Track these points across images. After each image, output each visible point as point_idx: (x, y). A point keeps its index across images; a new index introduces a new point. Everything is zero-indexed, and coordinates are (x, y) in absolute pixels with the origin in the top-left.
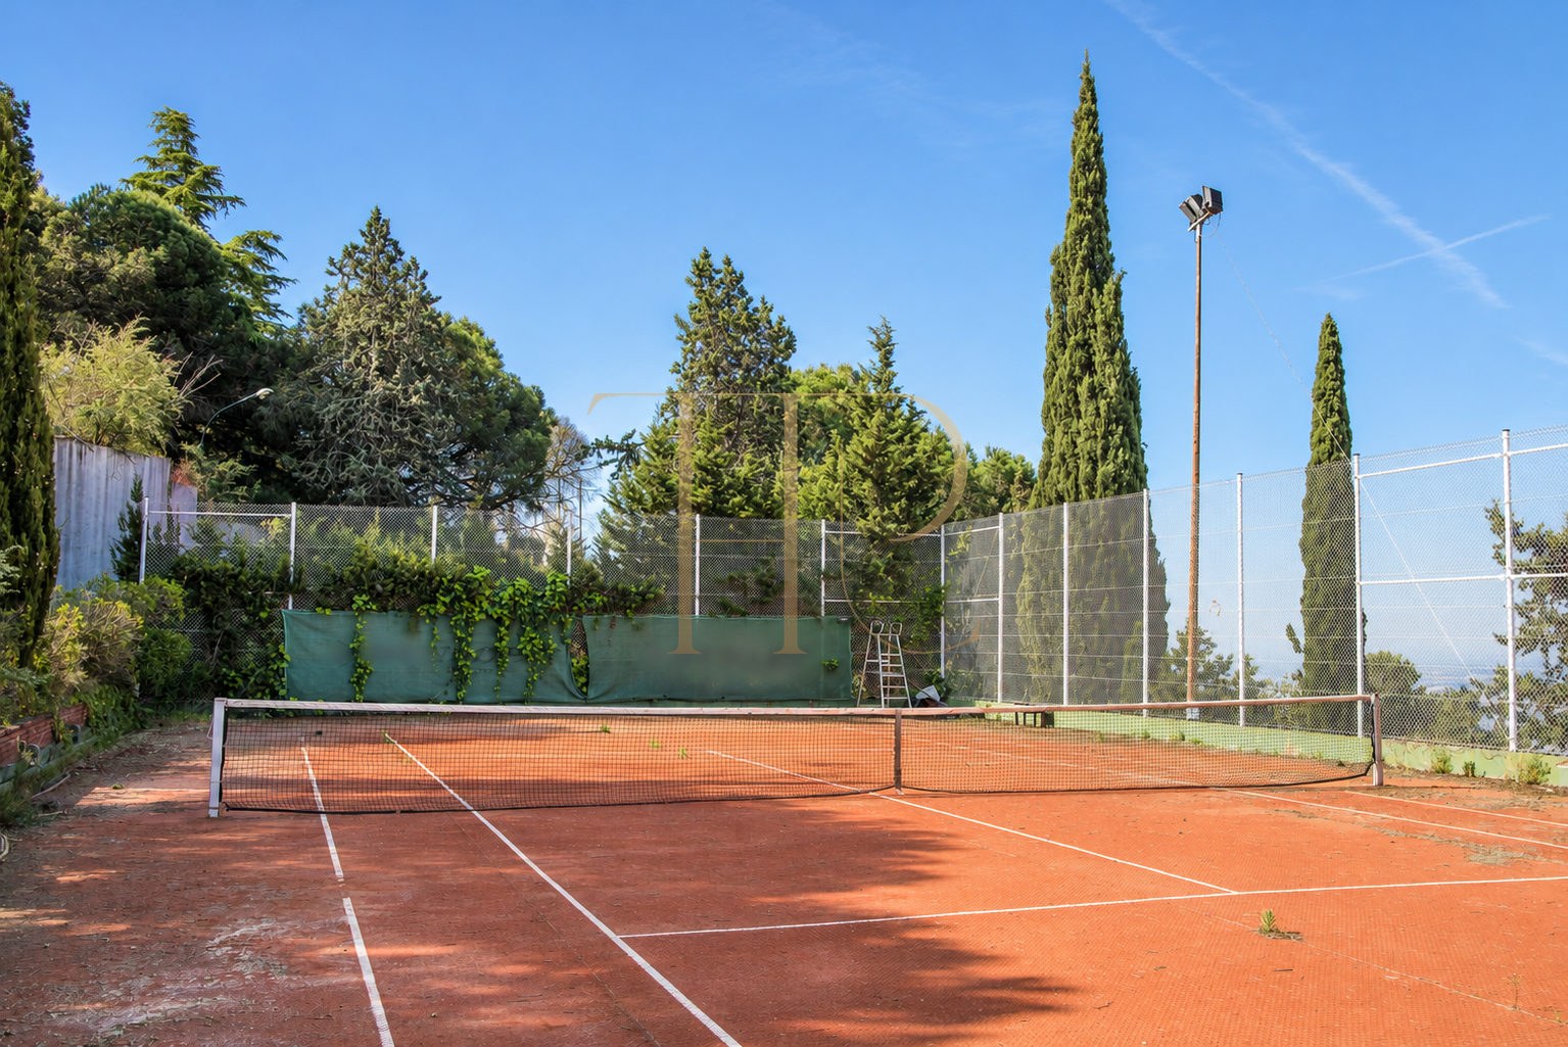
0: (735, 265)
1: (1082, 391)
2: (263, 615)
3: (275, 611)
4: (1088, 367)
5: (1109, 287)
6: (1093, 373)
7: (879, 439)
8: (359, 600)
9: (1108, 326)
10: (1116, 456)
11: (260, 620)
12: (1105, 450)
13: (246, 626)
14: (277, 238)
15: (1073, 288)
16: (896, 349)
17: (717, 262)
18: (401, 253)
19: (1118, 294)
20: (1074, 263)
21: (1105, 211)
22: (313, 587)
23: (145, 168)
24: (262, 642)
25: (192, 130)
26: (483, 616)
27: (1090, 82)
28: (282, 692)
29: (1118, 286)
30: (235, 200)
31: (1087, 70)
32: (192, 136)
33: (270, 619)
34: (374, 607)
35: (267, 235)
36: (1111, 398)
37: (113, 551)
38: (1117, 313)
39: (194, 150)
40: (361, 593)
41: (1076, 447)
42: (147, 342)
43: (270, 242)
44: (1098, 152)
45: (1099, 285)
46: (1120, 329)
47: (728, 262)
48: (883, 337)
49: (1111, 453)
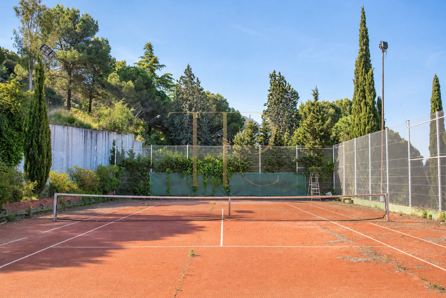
0: (282, 75)
1: (362, 104)
2: (144, 174)
3: (147, 173)
4: (364, 97)
5: (370, 72)
6: (365, 99)
7: (311, 121)
8: (168, 170)
9: (370, 84)
10: (371, 123)
11: (143, 175)
12: (368, 122)
13: (140, 177)
14: (172, 75)
15: (360, 74)
16: (319, 95)
17: (277, 74)
18: (195, 77)
19: (372, 75)
20: (360, 67)
21: (369, 51)
22: (156, 167)
23: (141, 59)
24: (144, 181)
25: (153, 49)
26: (201, 174)
27: (364, 13)
28: (149, 194)
29: (372, 72)
30: (163, 66)
31: (363, 9)
32: (152, 50)
33: (146, 175)
34: (171, 171)
35: (170, 74)
36: (371, 106)
37: (109, 158)
38: (372, 81)
39: (153, 53)
40: (168, 168)
41: (360, 121)
42: (126, 105)
43: (170, 76)
44: (367, 33)
45: (367, 72)
46: (373, 85)
47: (280, 73)
48: (315, 92)
49: (370, 123)
